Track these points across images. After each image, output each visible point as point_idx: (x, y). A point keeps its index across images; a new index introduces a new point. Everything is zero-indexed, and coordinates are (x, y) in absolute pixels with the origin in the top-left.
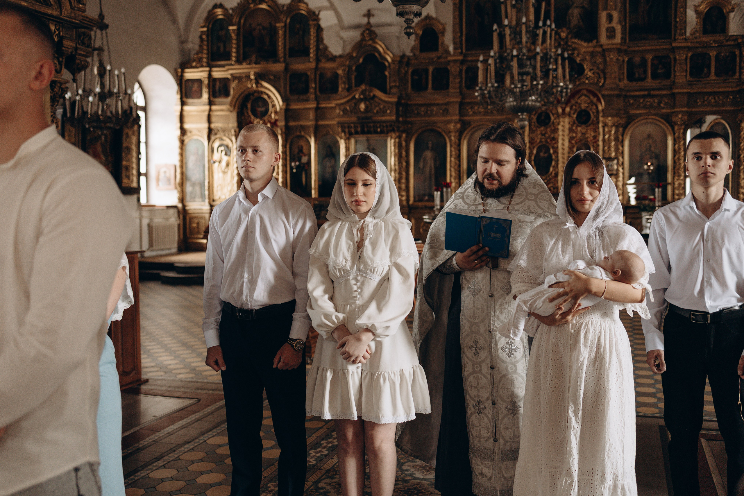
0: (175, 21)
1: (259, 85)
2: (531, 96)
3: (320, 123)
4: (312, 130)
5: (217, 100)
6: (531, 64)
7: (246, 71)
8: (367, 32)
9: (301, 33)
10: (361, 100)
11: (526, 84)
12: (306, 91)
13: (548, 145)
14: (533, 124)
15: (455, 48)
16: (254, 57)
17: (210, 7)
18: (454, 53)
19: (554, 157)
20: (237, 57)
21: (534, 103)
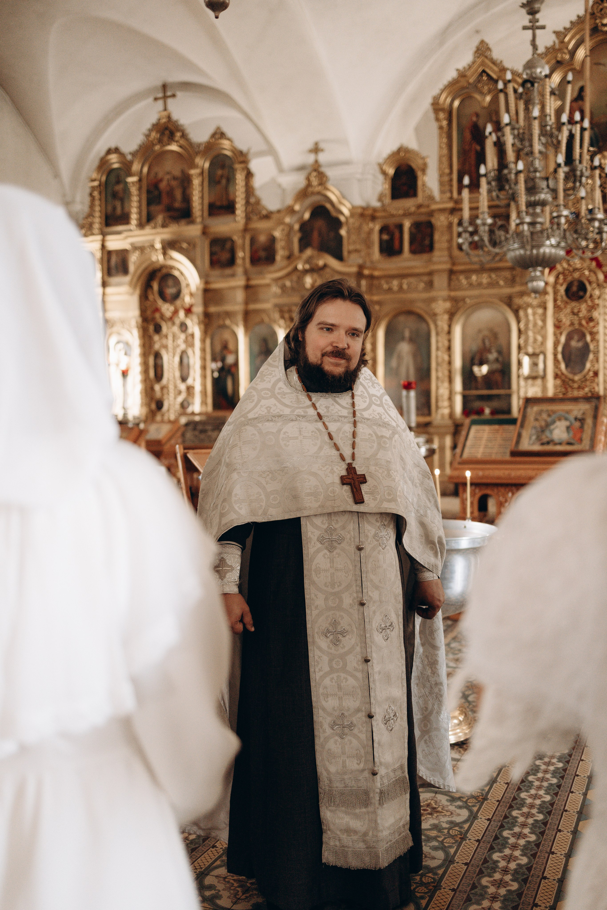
0: (57, 175)
1: (167, 256)
2: (548, 238)
3: (252, 307)
4: (240, 318)
5: (114, 280)
6: (548, 186)
7: (150, 238)
8: (314, 174)
9: (224, 181)
10: (306, 272)
11: (539, 220)
12: (231, 262)
13: (584, 329)
14: (559, 298)
15: (442, 192)
16: (160, 219)
17: (103, 153)
18: (441, 199)
19: (592, 347)
20: (140, 220)
21: (553, 251)
